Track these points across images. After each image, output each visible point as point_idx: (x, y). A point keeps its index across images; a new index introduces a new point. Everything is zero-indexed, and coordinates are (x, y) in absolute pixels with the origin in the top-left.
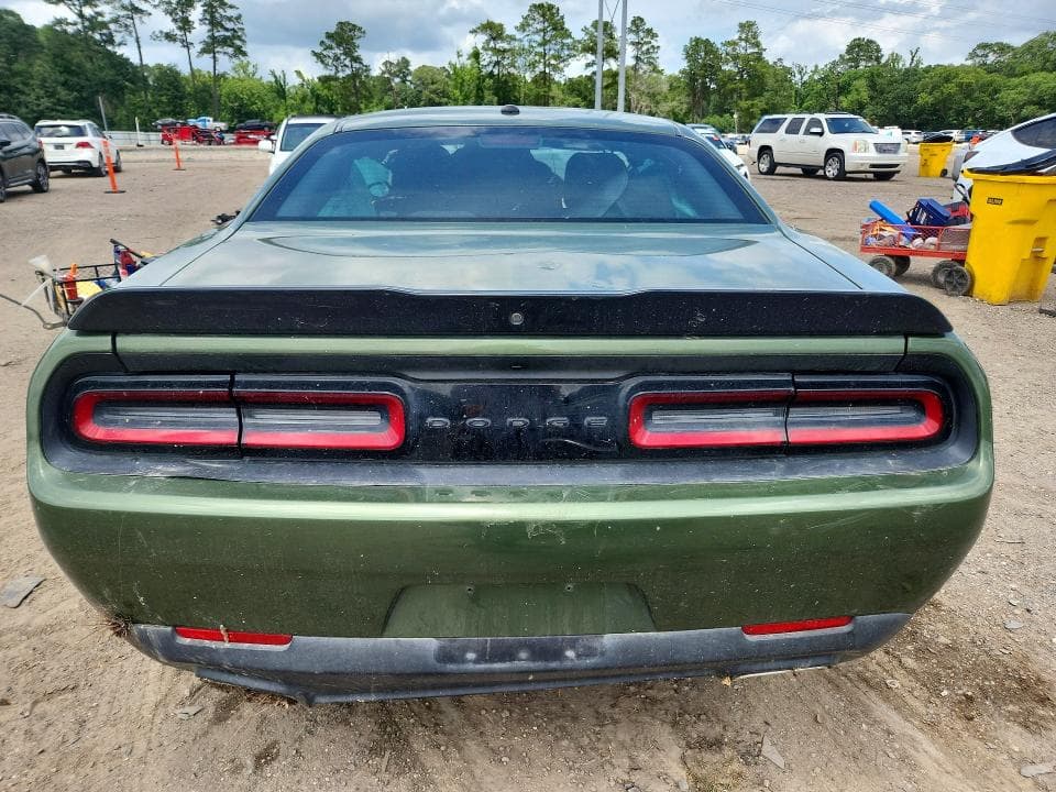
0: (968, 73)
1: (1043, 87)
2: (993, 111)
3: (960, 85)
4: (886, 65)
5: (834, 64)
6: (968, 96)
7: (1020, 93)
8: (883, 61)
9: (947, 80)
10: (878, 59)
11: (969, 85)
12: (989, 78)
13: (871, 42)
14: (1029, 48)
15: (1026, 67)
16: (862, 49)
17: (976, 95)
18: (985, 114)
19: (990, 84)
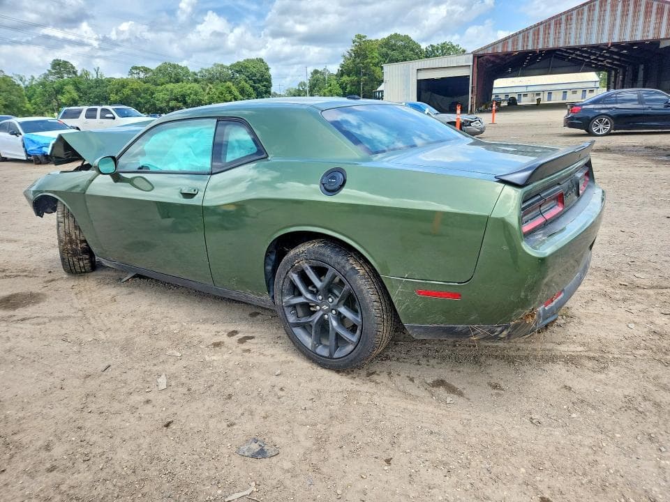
0: (133, 82)
1: (175, 91)
2: (154, 104)
3: (132, 89)
4: (81, 76)
5: (46, 76)
6: (139, 96)
7: (165, 94)
8: (79, 74)
9: (124, 87)
10: (75, 73)
11: (137, 90)
12: (146, 86)
13: (66, 62)
14: (159, 70)
15: (162, 80)
16: (60, 66)
17: (142, 95)
18: (151, 106)
19: (148, 89)
